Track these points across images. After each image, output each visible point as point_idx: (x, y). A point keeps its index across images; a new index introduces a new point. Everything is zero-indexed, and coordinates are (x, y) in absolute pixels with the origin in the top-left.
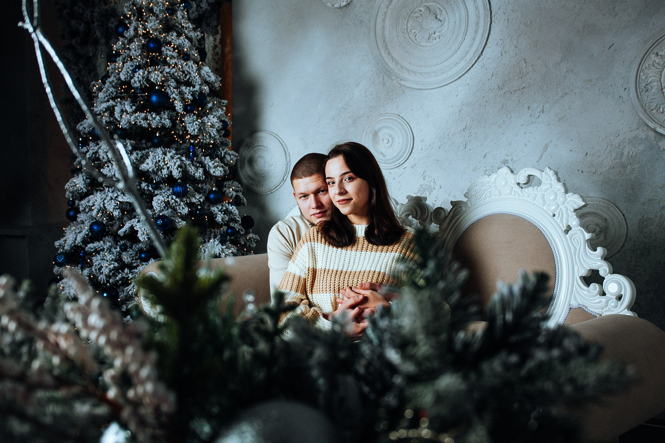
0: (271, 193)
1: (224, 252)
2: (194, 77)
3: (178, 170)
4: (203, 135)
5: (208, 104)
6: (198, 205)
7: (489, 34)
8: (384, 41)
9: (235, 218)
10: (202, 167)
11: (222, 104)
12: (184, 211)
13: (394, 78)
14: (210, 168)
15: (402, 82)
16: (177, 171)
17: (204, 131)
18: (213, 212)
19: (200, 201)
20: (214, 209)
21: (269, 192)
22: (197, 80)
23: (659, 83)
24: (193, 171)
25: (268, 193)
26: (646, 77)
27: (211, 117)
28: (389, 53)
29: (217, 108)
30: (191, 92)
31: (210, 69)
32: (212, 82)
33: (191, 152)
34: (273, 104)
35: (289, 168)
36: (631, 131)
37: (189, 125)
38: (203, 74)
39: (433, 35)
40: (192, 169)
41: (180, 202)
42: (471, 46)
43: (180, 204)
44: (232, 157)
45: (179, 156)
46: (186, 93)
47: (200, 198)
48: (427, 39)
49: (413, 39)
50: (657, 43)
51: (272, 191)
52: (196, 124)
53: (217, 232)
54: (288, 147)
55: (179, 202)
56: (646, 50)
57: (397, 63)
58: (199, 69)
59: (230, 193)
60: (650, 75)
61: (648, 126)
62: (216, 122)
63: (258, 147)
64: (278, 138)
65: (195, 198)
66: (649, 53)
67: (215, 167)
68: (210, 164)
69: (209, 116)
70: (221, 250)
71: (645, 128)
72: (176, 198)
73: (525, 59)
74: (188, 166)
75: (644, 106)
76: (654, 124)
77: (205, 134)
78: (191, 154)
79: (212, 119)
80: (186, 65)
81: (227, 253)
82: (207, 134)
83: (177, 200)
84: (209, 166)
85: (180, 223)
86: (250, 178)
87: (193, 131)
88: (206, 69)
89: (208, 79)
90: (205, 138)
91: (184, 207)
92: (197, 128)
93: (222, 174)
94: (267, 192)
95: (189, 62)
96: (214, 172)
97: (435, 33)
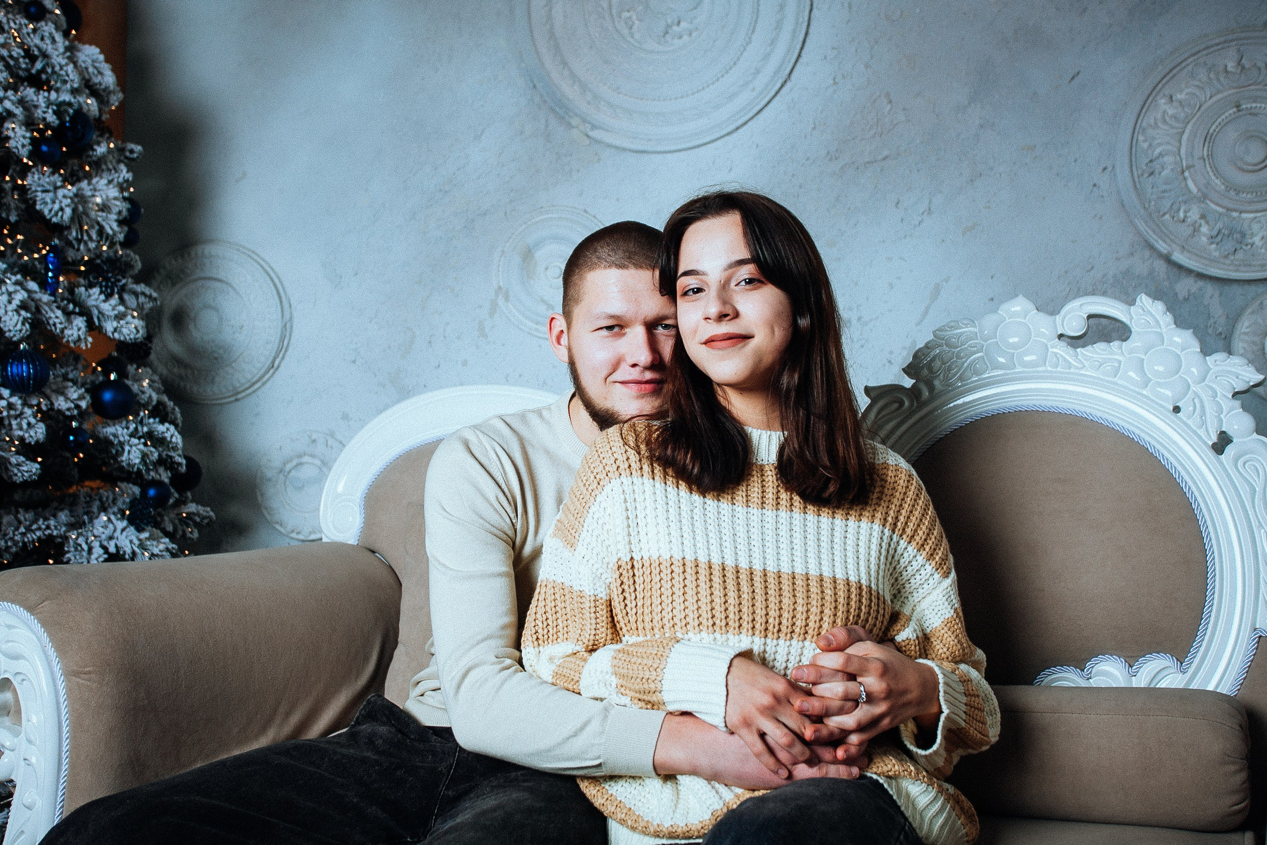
0: (237, 400)
1: (146, 550)
2: (61, 68)
3: (19, 315)
4: (81, 228)
5: (96, 147)
6: (72, 418)
7: (807, 34)
8: (552, 35)
9: (171, 457)
10: (81, 314)
11: (128, 154)
12: (32, 433)
13: (575, 121)
14: (102, 319)
15: (595, 134)
16: (16, 317)
17: (84, 217)
18: (111, 437)
19: (78, 407)
20: (117, 431)
21: (230, 397)
22: (68, 76)
23: (1178, 158)
24: (61, 323)
25: (228, 400)
26: (1150, 145)
27: (101, 182)
28: (564, 63)
29: (114, 164)
30: (52, 104)
31: (100, 53)
32: (107, 88)
33: (51, 270)
34: (245, 174)
35: (288, 335)
36: (1118, 259)
37: (44, 195)
38: (84, 62)
39: (675, 28)
40: (55, 317)
41: (23, 408)
42: (766, 57)
43: (22, 413)
44: (142, 299)
45: (19, 277)
46: (36, 107)
47: (81, 398)
48: (662, 34)
49: (626, 32)
50: (1171, 75)
51: (239, 396)
52: (65, 197)
53: (108, 498)
54: (286, 284)
55: (19, 407)
56: (1151, 88)
57: (584, 87)
58: (71, 50)
59: (143, 392)
60: (1159, 141)
61: (1152, 248)
62: (115, 199)
63: (200, 283)
64: (258, 259)
65: (67, 399)
66: (1156, 95)
67: (119, 317)
68: (106, 307)
69: (94, 181)
70: (137, 542)
71: (1147, 253)
72: (11, 395)
73: (888, 95)
74: (47, 308)
75: (1147, 206)
76: (1169, 246)
77: (86, 227)
78: (50, 274)
79: (105, 187)
80: (35, 31)
81: (156, 551)
82: (91, 227)
83: (14, 400)
84: (100, 312)
85: (21, 468)
86: (177, 361)
87: (60, 214)
88: (90, 53)
89: (96, 80)
90: (86, 238)
91: (33, 421)
92: (68, 206)
93: (139, 335)
94: (225, 398)
95: (43, 23)
96: (115, 330)
97: (679, 23)
